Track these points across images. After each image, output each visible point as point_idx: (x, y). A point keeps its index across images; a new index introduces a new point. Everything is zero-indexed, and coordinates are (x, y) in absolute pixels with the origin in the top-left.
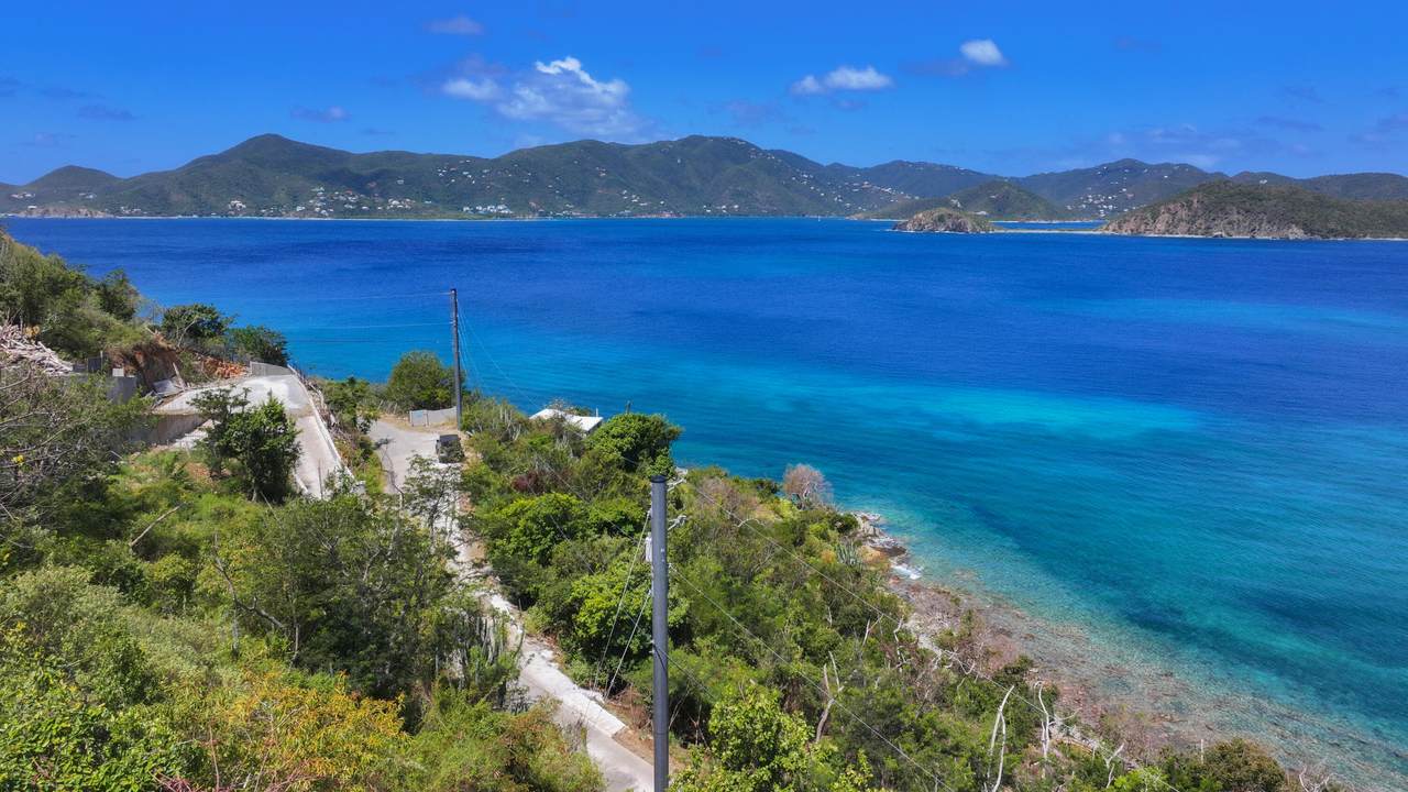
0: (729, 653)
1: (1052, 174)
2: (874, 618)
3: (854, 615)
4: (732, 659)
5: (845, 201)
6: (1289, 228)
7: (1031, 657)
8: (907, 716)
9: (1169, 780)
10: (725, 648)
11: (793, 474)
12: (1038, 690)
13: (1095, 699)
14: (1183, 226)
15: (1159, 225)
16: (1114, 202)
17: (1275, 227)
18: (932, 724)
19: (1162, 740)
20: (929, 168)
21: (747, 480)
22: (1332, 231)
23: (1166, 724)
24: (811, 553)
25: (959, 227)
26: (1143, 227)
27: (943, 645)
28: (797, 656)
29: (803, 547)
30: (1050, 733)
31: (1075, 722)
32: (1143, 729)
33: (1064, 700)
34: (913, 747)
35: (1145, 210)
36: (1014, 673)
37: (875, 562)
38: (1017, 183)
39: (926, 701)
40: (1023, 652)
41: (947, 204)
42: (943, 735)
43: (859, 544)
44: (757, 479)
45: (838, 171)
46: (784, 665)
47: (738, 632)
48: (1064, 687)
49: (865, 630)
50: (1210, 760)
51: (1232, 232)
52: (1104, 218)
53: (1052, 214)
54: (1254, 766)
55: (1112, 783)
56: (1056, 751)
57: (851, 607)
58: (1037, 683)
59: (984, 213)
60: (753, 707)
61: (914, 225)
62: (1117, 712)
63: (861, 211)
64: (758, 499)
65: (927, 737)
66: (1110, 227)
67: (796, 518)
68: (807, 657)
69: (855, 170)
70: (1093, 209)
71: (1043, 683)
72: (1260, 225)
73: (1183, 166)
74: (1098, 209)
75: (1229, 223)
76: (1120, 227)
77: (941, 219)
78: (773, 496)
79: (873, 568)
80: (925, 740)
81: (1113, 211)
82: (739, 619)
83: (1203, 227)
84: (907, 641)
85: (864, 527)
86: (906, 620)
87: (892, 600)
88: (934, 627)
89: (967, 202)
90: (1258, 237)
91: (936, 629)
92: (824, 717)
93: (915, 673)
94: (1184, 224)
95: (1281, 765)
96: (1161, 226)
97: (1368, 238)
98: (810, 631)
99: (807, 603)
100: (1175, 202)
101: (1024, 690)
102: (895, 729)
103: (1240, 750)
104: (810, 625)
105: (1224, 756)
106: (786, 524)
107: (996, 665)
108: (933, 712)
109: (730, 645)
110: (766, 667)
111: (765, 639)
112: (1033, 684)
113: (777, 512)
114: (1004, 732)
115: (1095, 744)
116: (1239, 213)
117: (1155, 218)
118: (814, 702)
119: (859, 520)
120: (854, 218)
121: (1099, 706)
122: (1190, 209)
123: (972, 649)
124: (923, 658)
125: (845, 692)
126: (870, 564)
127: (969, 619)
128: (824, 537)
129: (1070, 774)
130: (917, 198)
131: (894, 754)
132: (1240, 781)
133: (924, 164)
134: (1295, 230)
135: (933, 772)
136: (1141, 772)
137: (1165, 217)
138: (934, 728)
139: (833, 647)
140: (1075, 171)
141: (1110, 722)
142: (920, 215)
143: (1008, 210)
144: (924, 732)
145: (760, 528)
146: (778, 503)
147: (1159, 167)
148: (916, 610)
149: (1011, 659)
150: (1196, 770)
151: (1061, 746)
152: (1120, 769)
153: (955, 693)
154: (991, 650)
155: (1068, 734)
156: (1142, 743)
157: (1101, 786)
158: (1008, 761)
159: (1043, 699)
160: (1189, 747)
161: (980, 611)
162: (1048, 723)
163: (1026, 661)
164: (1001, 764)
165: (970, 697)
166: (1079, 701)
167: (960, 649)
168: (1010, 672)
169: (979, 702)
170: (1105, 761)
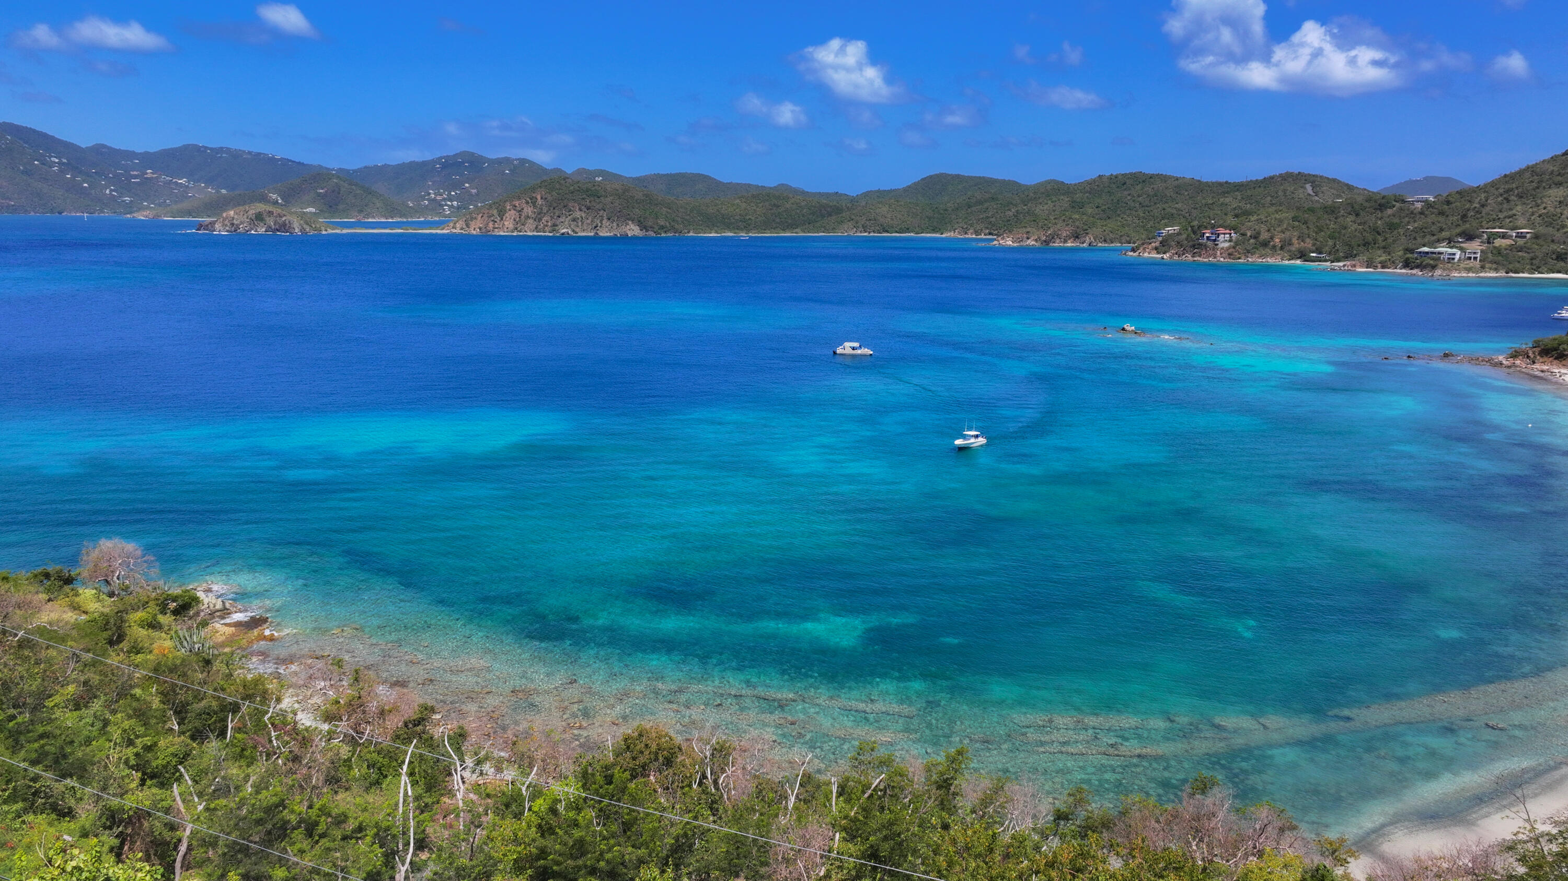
0: (26, 811)
1: (386, 166)
2: (235, 708)
3: (208, 713)
4: (30, 817)
5: (121, 195)
6: (627, 224)
7: (430, 703)
8: (293, 812)
9: (585, 787)
10: (19, 805)
11: (95, 554)
12: (444, 737)
13: (504, 728)
14: (531, 223)
15: (506, 223)
16: (457, 198)
17: (615, 224)
18: (324, 811)
19: (573, 749)
20: (236, 155)
21: (23, 574)
22: (662, 227)
23: (576, 732)
24: (136, 649)
25: (284, 227)
26: (491, 225)
27: (329, 717)
28: (133, 785)
29: (125, 645)
30: (462, 778)
31: (487, 758)
32: (555, 745)
33: (473, 738)
34: (305, 845)
35: (490, 206)
36: (415, 725)
37: (230, 641)
38: (344, 174)
39: (314, 788)
40: (421, 701)
41: (264, 199)
42: (341, 820)
43: (204, 624)
44: (39, 570)
45: (100, 151)
46: (115, 802)
47: (35, 779)
48: (471, 724)
49: (227, 726)
50: (617, 754)
51: (577, 230)
52: (449, 216)
53: (392, 210)
54: (654, 747)
55: (530, 809)
56: (471, 795)
57: (203, 703)
58: (440, 730)
59: (313, 210)
60: (64, 870)
61: (224, 225)
62: (528, 734)
63: (148, 208)
64: (43, 596)
65: (321, 828)
66: (458, 225)
67: (106, 610)
68: (149, 782)
69: (130, 155)
70: (437, 206)
71: (449, 727)
72: (601, 221)
73: (523, 161)
74: (443, 206)
75: (574, 220)
76: (468, 226)
77: (259, 217)
78: (67, 588)
79: (227, 650)
80: (320, 832)
81: (458, 208)
82: (34, 763)
83: (549, 224)
84: (284, 724)
85: (208, 600)
86: (279, 700)
87: (258, 681)
88: (317, 700)
89: (291, 195)
90: (601, 234)
91: (319, 701)
92: (183, 848)
93: (296, 759)
94: (531, 221)
95: (678, 739)
96: (509, 224)
97: (691, 234)
98: (148, 749)
99: (141, 714)
100: (519, 199)
101: (430, 742)
102: (282, 832)
103: (641, 735)
104: (148, 740)
105: (628, 747)
106: (94, 620)
107: (394, 722)
108: (326, 798)
109: (24, 800)
110: (87, 814)
111: (80, 778)
112: (437, 732)
113: (75, 607)
114: (410, 793)
115: (510, 774)
116: (580, 210)
117: (502, 214)
118: (167, 835)
119: (201, 595)
120: (140, 216)
121: (510, 734)
122: (535, 206)
123: (364, 712)
124: (304, 739)
125: (207, 809)
126: (223, 645)
127: (356, 680)
128: (153, 625)
129: (487, 814)
130: (224, 191)
131: (282, 862)
132: (644, 766)
133: (228, 150)
134: (632, 226)
135: (334, 865)
136: (557, 788)
137: (511, 214)
138: (329, 815)
139: (184, 758)
140: (411, 163)
141: (522, 747)
142: (232, 213)
143: (341, 207)
144: (317, 824)
145: (53, 635)
146: (77, 595)
147: (500, 161)
148: (290, 687)
149: (411, 712)
150: (607, 768)
151: (476, 788)
152: (536, 792)
153: (350, 768)
154: (387, 708)
155: (481, 774)
156: (556, 758)
157: (518, 816)
158: (419, 824)
159: (451, 745)
160: (599, 748)
161: (368, 668)
162: (459, 769)
163: (426, 709)
164: (412, 829)
165: (368, 767)
166: (489, 735)
167: (349, 716)
168: (411, 726)
169: (379, 769)
170: (521, 789)
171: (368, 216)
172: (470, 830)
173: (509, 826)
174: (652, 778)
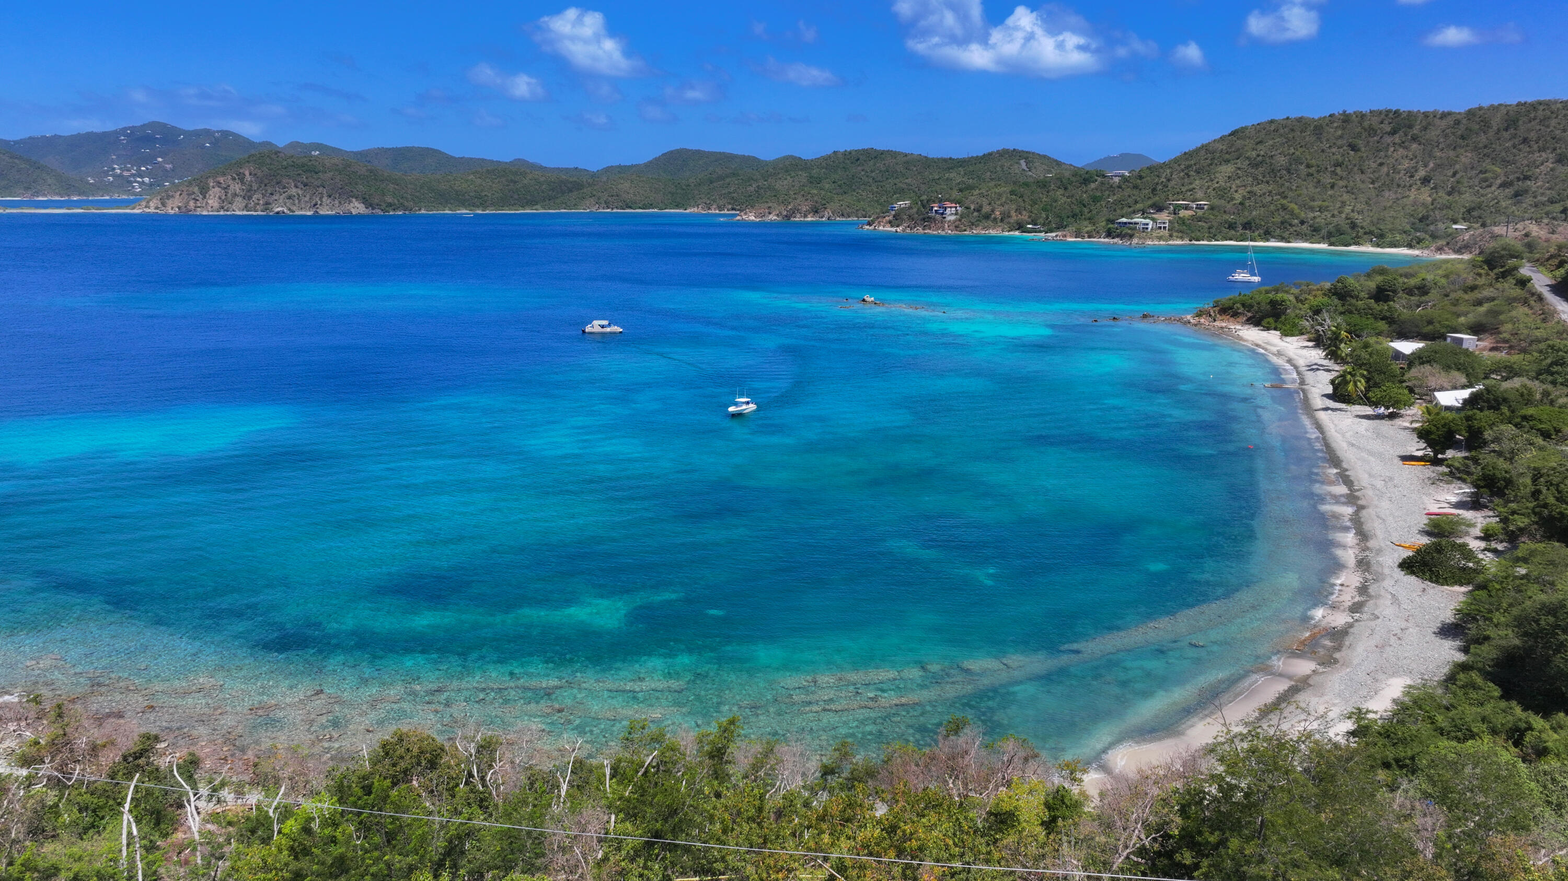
1: (56, 137)
6: (350, 202)
7: (153, 732)
9: (341, 801)
12: (172, 766)
13: (243, 750)
14: (239, 202)
15: (210, 202)
16: (149, 174)
17: (337, 202)
19: (325, 763)
22: (390, 205)
23: (326, 745)
26: (192, 204)
27: (26, 762)
31: (223, 785)
32: (303, 760)
33: (208, 764)
35: (190, 184)
36: (136, 758)
39: (14, 842)
40: (143, 730)
48: (203, 750)
50: (375, 762)
51: (294, 208)
52: (140, 194)
53: (68, 187)
54: (415, 751)
55: (279, 832)
56: (210, 827)
58: (167, 759)
62: (272, 752)
66: (151, 204)
70: (124, 182)
71: (178, 755)
72: (321, 199)
73: (226, 134)
74: (131, 182)
75: (289, 198)
76: (164, 205)
81: (151, 185)
83: (261, 202)
88: (10, 743)
90: (321, 213)
91: (13, 745)
94: (239, 199)
95: (440, 739)
96: (213, 202)
97: (423, 212)
100: (224, 174)
101: (156, 775)
103: (401, 740)
107: (110, 758)
108: (28, 851)
112: (163, 763)
114: (135, 832)
115: (254, 797)
116: (296, 187)
117: (204, 191)
121: (250, 755)
122: (243, 183)
123: (72, 751)
127: (60, 716)
129: (230, 844)
132: (405, 772)
134: (356, 204)
136: (309, 806)
137: (215, 192)
140: (88, 133)
141: (265, 767)
147: (197, 133)
149: (128, 742)
150: (364, 778)
151: (214, 818)
152: (286, 813)
153: (58, 815)
154: (98, 742)
155: (219, 801)
156: (305, 774)
157: (266, 841)
158: (149, 864)
159: (181, 774)
160: (353, 759)
161: (73, 701)
162: (192, 799)
163: (149, 739)
164: (140, 872)
165: (80, 811)
166: (225, 759)
167: (52, 757)
168: (131, 759)
169: (94, 811)
170: (267, 812)
171: (37, 193)
172: (209, 863)
173: (256, 853)
174: (414, 782)
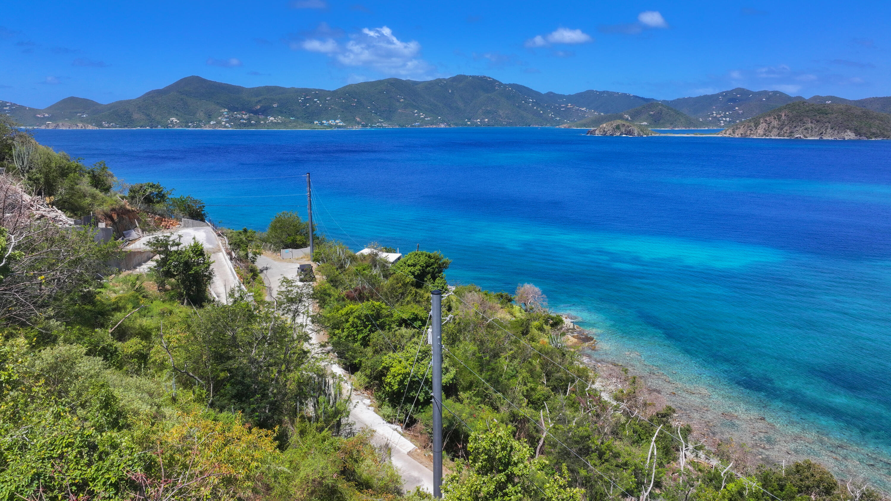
0: (481, 402)
1: (690, 98)
2: (573, 381)
3: (560, 379)
4: (483, 406)
5: (556, 117)
6: (845, 132)
7: (673, 407)
8: (593, 443)
9: (763, 486)
10: (479, 399)
11: (522, 290)
12: (678, 428)
14: (775, 131)
15: (759, 131)
16: (730, 116)
17: (836, 132)
18: (609, 448)
19: (757, 460)
20: (610, 94)
21: (493, 294)
22: (873, 134)
24: (533, 339)
25: (629, 132)
26: (749, 132)
27: (617, 399)
28: (524, 405)
29: (528, 336)
30: (685, 455)
31: (701, 448)
32: (745, 453)
33: (695, 434)
34: (597, 462)
35: (750, 121)
36: (662, 417)
37: (574, 346)
38: (666, 104)
39: (605, 434)
40: (668, 404)
41: (621, 118)
42: (616, 456)
43: (564, 334)
44: (499, 293)
45: (551, 95)
46: (515, 410)
47: (487, 389)
48: (694, 425)
49: (567, 389)
50: (788, 473)
51: (807, 135)
52: (723, 127)
53: (690, 123)
54: (818, 478)
55: (725, 487)
56: (689, 466)
57: (559, 374)
58: (676, 423)
59: (645, 123)
60: (495, 436)
61: (600, 132)
62: (728, 442)
63: (566, 123)
64: (500, 306)
65: (606, 456)
66: (728, 132)
67: (523, 318)
68: (530, 406)
69: (562, 96)
70: (717, 120)
71: (681, 423)
72: (826, 130)
73: (775, 93)
75: (806, 129)
76: (734, 132)
77: (618, 127)
78: (509, 304)
79: (572, 350)
80: (605, 458)
81: (730, 122)
82: (488, 381)
83: (788, 132)
84: (595, 396)
85: (567, 322)
86: (593, 383)
87: (585, 370)
88: (612, 387)
89: (635, 116)
90: (825, 138)
91: (613, 389)
92: (541, 443)
93: (598, 416)
94: (775, 130)
95: (835, 478)
96: (760, 131)
98: (532, 389)
99: (531, 372)
100: (770, 116)
101: (670, 429)
102: (586, 451)
103: (809, 467)
104: (532, 385)
105: (798, 472)
106: (518, 321)
107: (651, 412)
108: (610, 441)
109: (481, 397)
110: (504, 412)
111: (504, 394)
112: (674, 424)
113: (512, 314)
114: (655, 454)
115: (715, 462)
116: (812, 122)
117: (757, 125)
118: (535, 434)
119: (564, 319)
120: (562, 127)
121: (717, 438)
122: (779, 120)
123: (636, 401)
124: (604, 407)
125: (554, 428)
126: (571, 347)
127: (634, 382)
128: (541, 329)
129: (698, 481)
130: (602, 114)
131: (585, 466)
132: (808, 487)
133: (607, 92)
134: (849, 133)
135: (610, 478)
136: (744, 480)
137: (763, 126)
138: (611, 451)
139: (547, 398)
140: (705, 96)
141: (724, 448)
142: (605, 125)
143: (661, 122)
144: (605, 453)
145: (501, 324)
146: (512, 308)
147: (760, 93)
148: (599, 377)
149: (661, 408)
150: (780, 480)
151: (691, 463)
152: (731, 479)
153: (624, 429)
154: (648, 402)
155: (697, 456)
156: (745, 462)
157: (718, 488)
158: (659, 473)
159: (681, 434)
160: (775, 465)
161: (641, 378)
162: (684, 449)
163: (670, 409)
164: (653, 474)
165: (634, 432)
166: (704, 435)
167: (628, 401)
168: (660, 416)
169: (639, 435)
170: (720, 473)
171: (675, 127)
172: (686, 486)
173: (710, 492)
174: (813, 497)
